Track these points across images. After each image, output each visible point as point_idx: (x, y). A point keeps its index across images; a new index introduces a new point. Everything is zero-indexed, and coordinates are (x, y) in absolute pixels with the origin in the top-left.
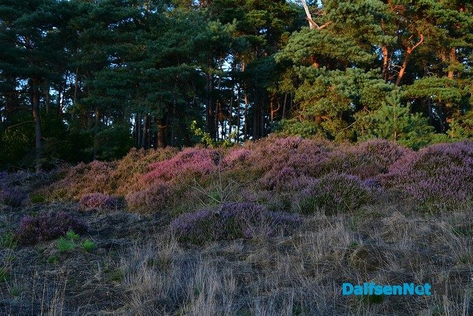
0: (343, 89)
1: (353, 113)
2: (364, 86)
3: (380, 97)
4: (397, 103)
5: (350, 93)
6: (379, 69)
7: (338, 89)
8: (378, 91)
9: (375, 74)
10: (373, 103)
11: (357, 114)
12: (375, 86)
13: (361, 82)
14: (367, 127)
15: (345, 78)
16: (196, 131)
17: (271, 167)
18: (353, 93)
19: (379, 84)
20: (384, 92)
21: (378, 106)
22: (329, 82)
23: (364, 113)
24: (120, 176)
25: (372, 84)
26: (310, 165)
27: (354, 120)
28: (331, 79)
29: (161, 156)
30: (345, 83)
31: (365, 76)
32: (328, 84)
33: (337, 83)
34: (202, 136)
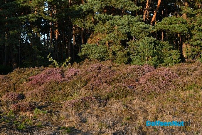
0: (122, 28)
1: (127, 41)
2: (133, 26)
3: (142, 32)
4: (148, 43)
5: (126, 31)
6: (142, 15)
7: (119, 29)
8: (141, 29)
9: (140, 18)
10: (138, 36)
11: (130, 41)
12: (139, 26)
13: (132, 23)
14: (135, 49)
15: (123, 21)
16: (50, 59)
17: (90, 79)
18: (127, 31)
19: (141, 25)
20: (144, 30)
21: (141, 37)
22: (114, 24)
23: (133, 41)
24: (16, 83)
25: (138, 25)
26: (107, 78)
27: (128, 45)
28: (115, 22)
29: (34, 72)
30: (123, 25)
31: (134, 20)
32: (113, 25)
33: (118, 25)
34: (53, 61)
